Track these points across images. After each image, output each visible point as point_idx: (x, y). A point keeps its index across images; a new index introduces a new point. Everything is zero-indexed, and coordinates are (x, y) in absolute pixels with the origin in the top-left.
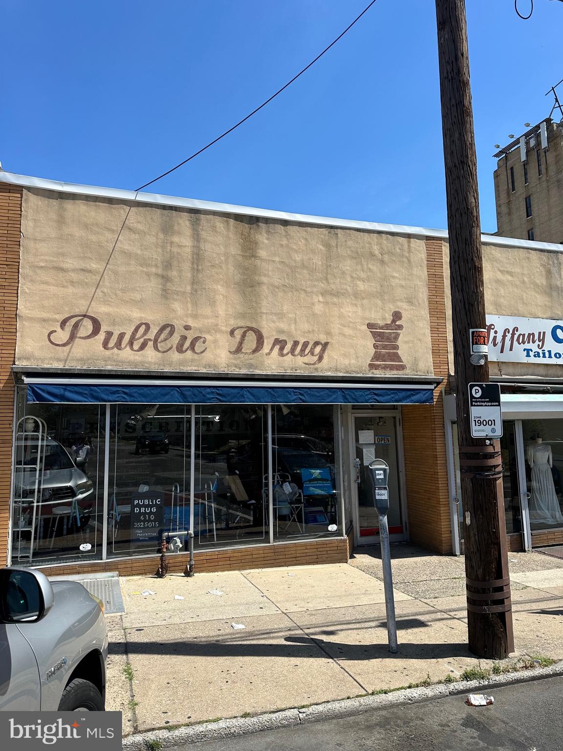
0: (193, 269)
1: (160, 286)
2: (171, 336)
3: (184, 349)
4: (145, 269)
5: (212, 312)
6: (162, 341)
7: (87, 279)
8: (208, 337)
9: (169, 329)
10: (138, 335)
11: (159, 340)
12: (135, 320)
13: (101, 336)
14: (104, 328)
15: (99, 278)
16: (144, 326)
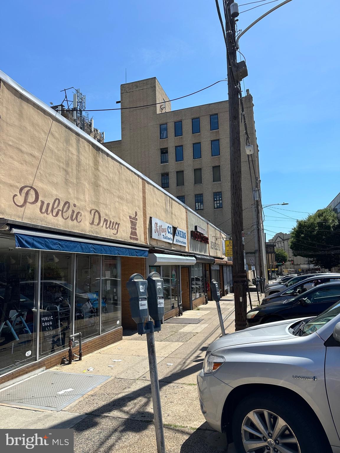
0: (77, 169)
1: (64, 176)
2: (69, 209)
3: (73, 219)
4: (58, 163)
5: (84, 198)
6: (65, 212)
7: (33, 162)
8: (82, 213)
9: (68, 204)
10: (55, 206)
11: (64, 211)
12: (54, 195)
13: (39, 204)
14: (40, 198)
15: (38, 163)
16: (57, 200)
